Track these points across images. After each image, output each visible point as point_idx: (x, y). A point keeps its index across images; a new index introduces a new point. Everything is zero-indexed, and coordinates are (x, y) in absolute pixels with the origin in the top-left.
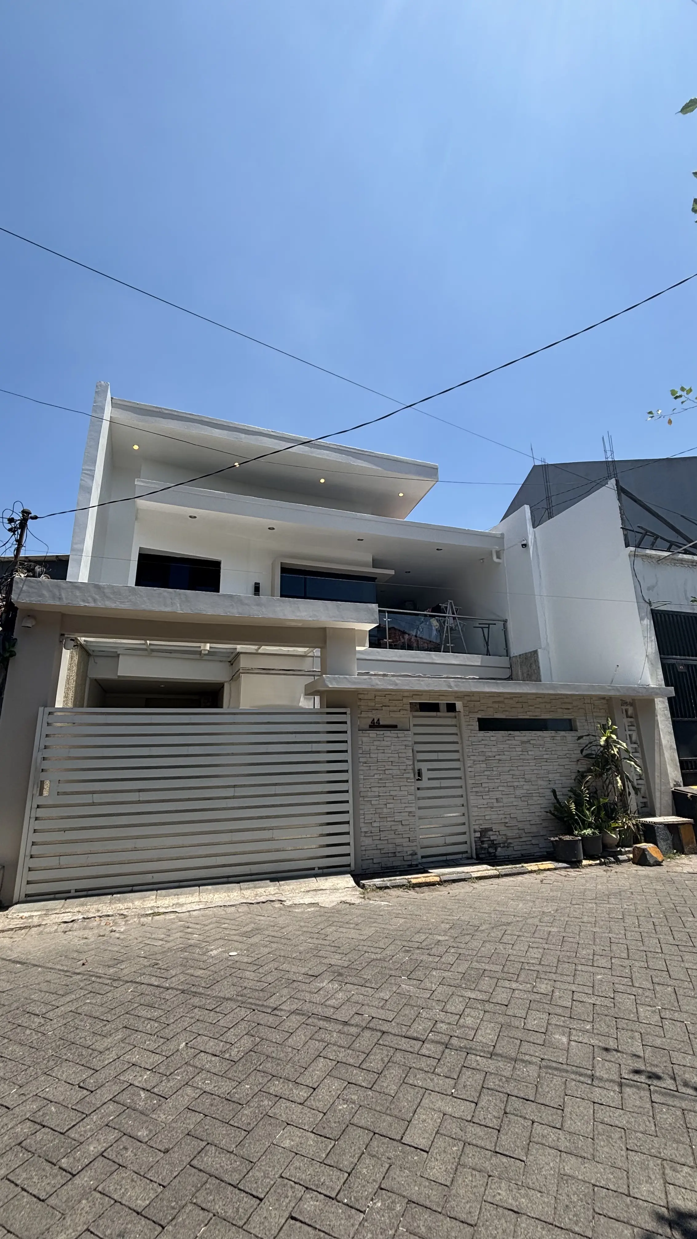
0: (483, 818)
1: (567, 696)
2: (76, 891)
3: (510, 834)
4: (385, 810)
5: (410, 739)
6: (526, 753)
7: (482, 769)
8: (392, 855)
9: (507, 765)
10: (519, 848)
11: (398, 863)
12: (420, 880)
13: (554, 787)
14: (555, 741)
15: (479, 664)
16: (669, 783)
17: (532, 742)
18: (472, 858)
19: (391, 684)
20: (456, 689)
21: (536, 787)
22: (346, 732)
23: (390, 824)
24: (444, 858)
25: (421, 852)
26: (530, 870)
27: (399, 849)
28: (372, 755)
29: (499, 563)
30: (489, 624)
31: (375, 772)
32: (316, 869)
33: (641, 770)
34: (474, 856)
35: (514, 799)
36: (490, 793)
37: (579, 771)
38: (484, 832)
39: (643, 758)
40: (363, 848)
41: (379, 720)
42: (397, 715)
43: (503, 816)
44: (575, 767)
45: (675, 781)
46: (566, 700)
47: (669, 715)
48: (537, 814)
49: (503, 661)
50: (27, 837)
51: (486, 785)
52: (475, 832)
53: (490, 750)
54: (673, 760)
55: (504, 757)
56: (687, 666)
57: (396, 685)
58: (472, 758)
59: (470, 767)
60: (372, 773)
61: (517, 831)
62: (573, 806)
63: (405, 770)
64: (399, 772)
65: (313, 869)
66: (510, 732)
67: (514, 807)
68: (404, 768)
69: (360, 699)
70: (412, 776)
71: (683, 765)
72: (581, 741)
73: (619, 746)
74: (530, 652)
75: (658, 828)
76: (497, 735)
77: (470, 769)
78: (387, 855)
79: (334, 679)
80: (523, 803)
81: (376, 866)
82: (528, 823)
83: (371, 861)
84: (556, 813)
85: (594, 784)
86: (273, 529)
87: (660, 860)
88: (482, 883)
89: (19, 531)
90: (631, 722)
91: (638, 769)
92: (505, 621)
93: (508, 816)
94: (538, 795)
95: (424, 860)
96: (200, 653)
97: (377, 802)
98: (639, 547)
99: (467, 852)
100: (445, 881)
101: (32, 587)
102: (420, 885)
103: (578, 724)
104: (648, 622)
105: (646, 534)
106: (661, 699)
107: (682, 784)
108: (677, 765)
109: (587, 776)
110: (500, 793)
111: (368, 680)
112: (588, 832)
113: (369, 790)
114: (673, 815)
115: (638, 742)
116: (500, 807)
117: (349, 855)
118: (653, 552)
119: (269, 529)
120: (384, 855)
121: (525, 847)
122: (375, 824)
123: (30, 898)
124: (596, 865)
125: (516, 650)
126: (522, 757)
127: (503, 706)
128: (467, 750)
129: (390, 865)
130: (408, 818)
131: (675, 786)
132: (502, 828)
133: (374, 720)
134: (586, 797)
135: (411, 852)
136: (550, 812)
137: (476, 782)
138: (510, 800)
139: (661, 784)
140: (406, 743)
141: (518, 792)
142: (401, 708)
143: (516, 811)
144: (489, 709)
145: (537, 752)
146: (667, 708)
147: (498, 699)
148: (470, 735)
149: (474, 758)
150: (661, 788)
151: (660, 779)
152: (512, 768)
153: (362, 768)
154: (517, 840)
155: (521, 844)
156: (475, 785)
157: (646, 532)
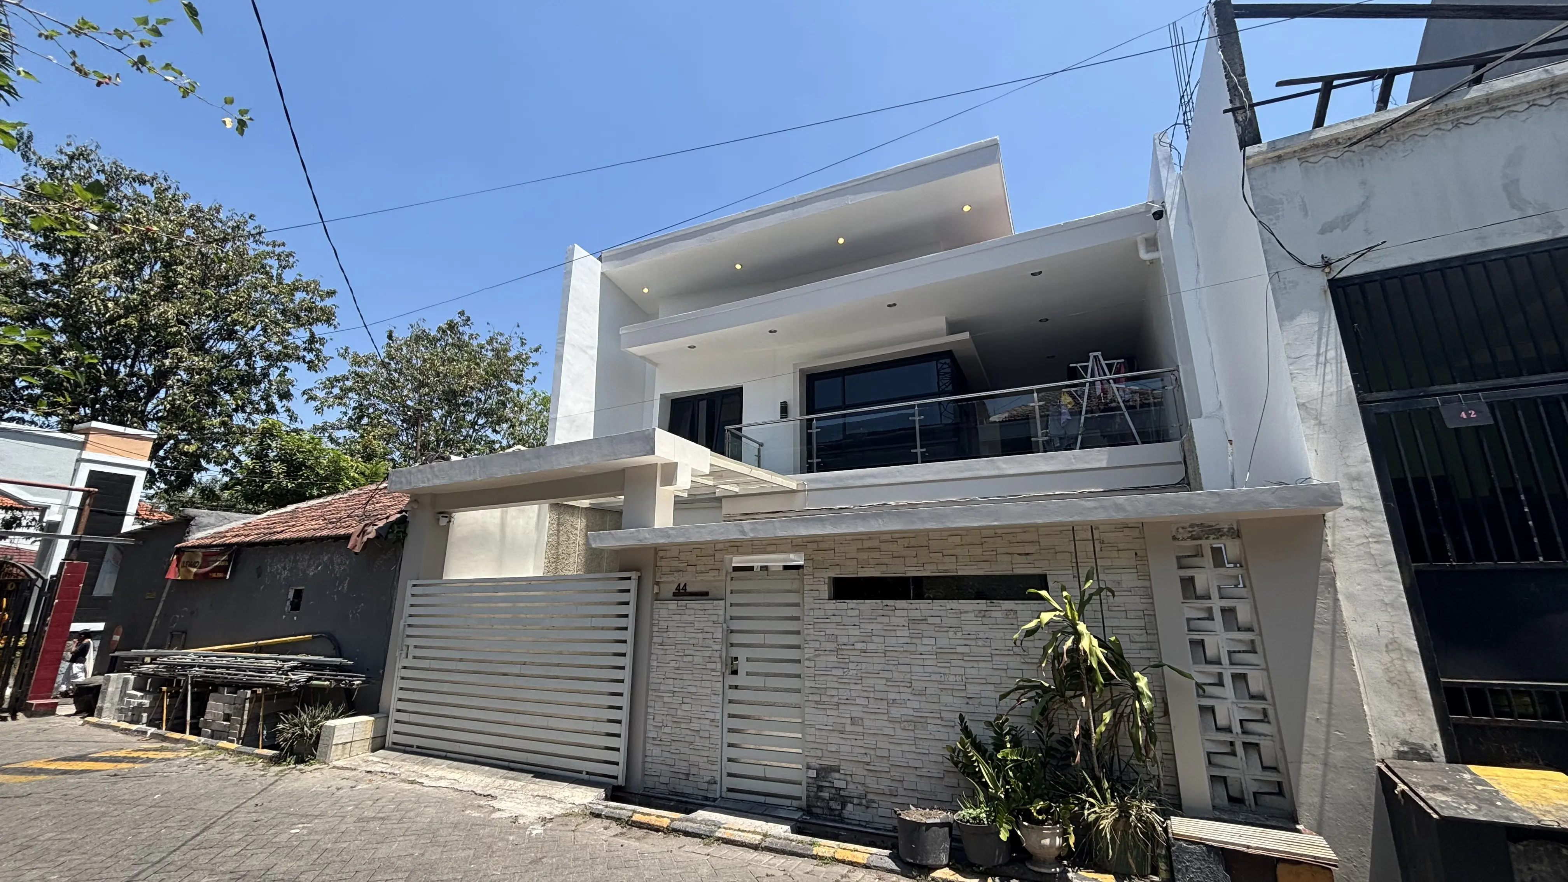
0: (825, 747)
3: (871, 783)
4: (679, 712)
5: (722, 612)
6: (919, 641)
7: (830, 665)
8: (683, 777)
9: (876, 660)
12: (644, 819)
14: (989, 621)
17: (931, 620)
22: (628, 603)
23: (684, 732)
24: (761, 799)
25: (726, 782)
26: (815, 853)
27: (693, 771)
28: (671, 634)
31: (673, 658)
32: (585, 773)
34: (805, 809)
35: (887, 724)
36: (841, 707)
38: (824, 772)
40: (649, 759)
41: (685, 585)
42: (709, 577)
43: (863, 751)
46: (1020, 537)
48: (932, 758)
49: (1169, 451)
51: (834, 692)
52: (811, 768)
53: (845, 632)
54: (1396, 681)
55: (871, 646)
56: (1505, 407)
58: (811, 645)
59: (807, 659)
60: (669, 658)
61: (889, 783)
63: (710, 657)
64: (701, 660)
65: (581, 772)
66: (886, 602)
67: (885, 738)
68: (708, 654)
69: (662, 557)
70: (719, 666)
76: (862, 607)
78: (676, 775)
80: (905, 733)
81: (662, 787)
83: (656, 779)
86: (775, 331)
92: (1175, 371)
93: (872, 752)
94: (939, 721)
95: (730, 797)
97: (670, 700)
99: (800, 798)
100: (675, 830)
107: (1440, 754)
110: (860, 709)
113: (663, 681)
116: (857, 733)
117: (617, 764)
119: (770, 332)
120: (673, 775)
122: (666, 730)
126: (906, 648)
127: (876, 555)
128: (806, 632)
129: (679, 789)
130: (708, 728)
131: (1402, 755)
132: (859, 770)
133: (679, 585)
135: (708, 778)
137: (817, 686)
138: (879, 723)
139: (1333, 742)
140: (715, 618)
141: (895, 712)
142: (712, 567)
143: (888, 746)
144: (848, 563)
145: (943, 642)
146: (1381, 536)
147: (867, 544)
148: (813, 606)
149: (817, 645)
150: (1327, 754)
151: (1325, 729)
152: (887, 667)
153: (656, 651)
154: (885, 798)
155: (893, 806)
156: (813, 691)
157: (1328, 83)
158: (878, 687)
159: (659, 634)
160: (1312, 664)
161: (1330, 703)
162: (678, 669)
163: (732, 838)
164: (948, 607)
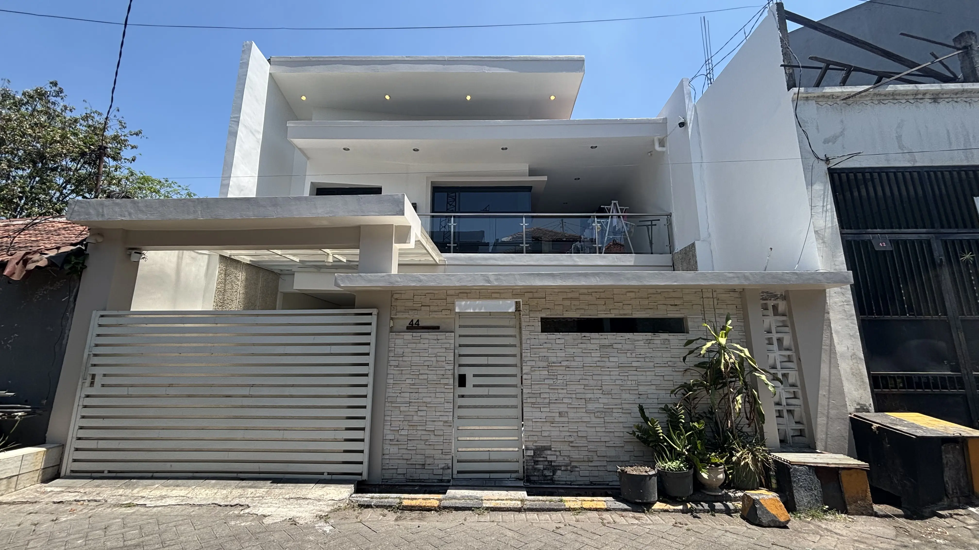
0: (539, 434)
2: (109, 472)
3: (575, 455)
4: (415, 418)
5: (452, 341)
6: (607, 360)
7: (542, 377)
8: (420, 467)
9: (577, 373)
11: (426, 477)
12: (414, 503)
13: (645, 402)
14: (652, 346)
16: (845, 406)
17: (615, 346)
22: (369, 334)
23: (420, 433)
24: (487, 476)
25: (458, 467)
26: (567, 506)
27: (429, 461)
28: (405, 359)
29: (662, 152)
30: (653, 221)
31: (408, 376)
32: (326, 474)
34: (525, 478)
35: (585, 415)
36: (551, 405)
37: (685, 384)
38: (539, 451)
41: (418, 321)
42: (440, 315)
43: (568, 434)
44: (680, 379)
45: (858, 404)
46: (672, 294)
47: (854, 312)
48: (616, 434)
49: (666, 259)
50: (76, 422)
51: (546, 396)
52: (528, 449)
53: (554, 355)
54: (855, 374)
55: (573, 364)
56: (895, 243)
58: (529, 363)
59: (528, 374)
60: (404, 377)
61: (586, 453)
63: (443, 375)
64: (435, 377)
66: (584, 334)
67: (584, 424)
68: (443, 372)
69: (396, 299)
70: (451, 381)
74: (689, 246)
75: (796, 470)
76: (567, 337)
78: (414, 466)
80: (598, 420)
82: (603, 444)
84: (641, 435)
86: (418, 150)
87: (781, 519)
90: (783, 321)
92: (670, 215)
93: (575, 434)
94: (620, 411)
95: (461, 476)
97: (407, 409)
98: (814, 86)
99: (514, 472)
103: (690, 324)
104: (823, 187)
105: (827, 68)
106: (838, 288)
107: (872, 408)
108: (862, 382)
110: (566, 406)
113: (399, 395)
115: (793, 349)
116: (563, 422)
117: (361, 463)
118: (841, 89)
119: (414, 150)
120: (410, 466)
121: (596, 473)
122: (403, 432)
124: (675, 511)
125: (679, 246)
126: (598, 364)
127: (577, 303)
128: (526, 354)
129: (416, 477)
130: (442, 428)
131: (857, 410)
132: (565, 447)
133: (412, 321)
134: (681, 418)
135: (443, 466)
136: (634, 433)
137: (533, 392)
138: (579, 415)
139: (830, 406)
140: (448, 346)
141: (591, 406)
142: (444, 307)
143: (586, 429)
144: (556, 307)
145: (623, 359)
146: (849, 301)
147: (570, 295)
148: (529, 337)
149: (533, 363)
150: (828, 413)
151: (827, 400)
152: (584, 377)
153: (392, 372)
154: (585, 464)
155: (590, 469)
156: (531, 395)
157: (828, 65)
158: (578, 391)
159: (396, 359)
160: (822, 366)
161: (829, 386)
162: (414, 384)
163: (498, 506)
164: (627, 338)
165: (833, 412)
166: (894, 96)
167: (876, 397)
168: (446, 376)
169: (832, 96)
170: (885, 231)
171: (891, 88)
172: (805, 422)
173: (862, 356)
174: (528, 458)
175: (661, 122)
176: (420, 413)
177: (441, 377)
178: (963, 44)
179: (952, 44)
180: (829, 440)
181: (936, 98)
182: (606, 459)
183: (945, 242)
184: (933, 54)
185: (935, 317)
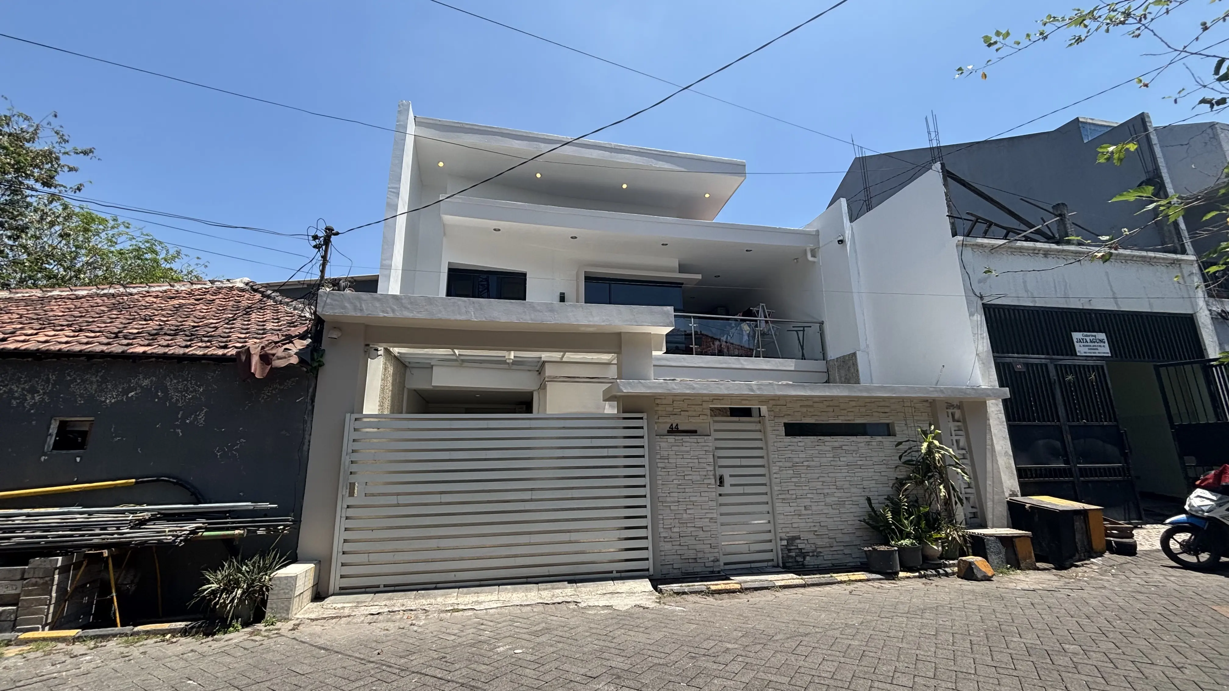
0: (790, 526)
1: (884, 399)
2: (385, 586)
3: (819, 542)
4: (685, 516)
5: (710, 444)
6: (838, 459)
7: (789, 476)
8: (693, 561)
9: (816, 471)
10: (830, 557)
11: (699, 570)
12: (719, 587)
13: (870, 495)
14: (870, 447)
15: (793, 369)
16: (1003, 492)
17: (844, 447)
18: (778, 566)
19: (689, 389)
20: (758, 392)
21: (849, 495)
22: (642, 437)
23: (690, 529)
24: (748, 565)
25: (724, 559)
26: (839, 580)
27: (700, 555)
28: (671, 461)
29: (814, 262)
30: (804, 327)
32: (614, 572)
33: (970, 478)
34: (781, 565)
35: (825, 507)
36: (798, 500)
37: (897, 478)
38: (791, 540)
39: (973, 465)
40: (663, 553)
41: (677, 425)
42: (696, 420)
43: (813, 524)
44: (893, 475)
45: (1011, 491)
46: (882, 404)
47: (1004, 419)
48: (849, 523)
49: (820, 365)
50: (339, 535)
51: (793, 492)
52: (781, 539)
53: (797, 456)
54: (1008, 468)
55: (813, 463)
56: (1027, 365)
57: (694, 388)
58: (778, 464)
59: (775, 473)
60: (672, 478)
61: (828, 540)
62: (889, 515)
63: (706, 476)
64: (698, 478)
65: (612, 572)
66: (819, 437)
67: (824, 516)
68: (705, 473)
69: (658, 404)
70: (713, 481)
71: (1021, 473)
72: (900, 447)
73: (943, 452)
74: (849, 355)
75: (988, 540)
76: (806, 440)
77: (775, 476)
78: (687, 561)
79: (629, 384)
80: (835, 511)
81: (675, 571)
82: (840, 531)
83: (670, 566)
84: (871, 522)
85: (915, 492)
86: (576, 238)
87: (990, 575)
88: (787, 592)
89: (324, 247)
90: (958, 426)
91: (966, 477)
92: (822, 323)
93: (818, 524)
94: (851, 503)
95: (727, 567)
96: (504, 362)
97: (676, 508)
98: (968, 236)
99: (773, 560)
100: (747, 589)
101: (335, 300)
102: (719, 592)
103: (897, 428)
104: (980, 318)
105: (977, 221)
106: (993, 401)
107: (1019, 494)
108: (1012, 473)
109: (906, 484)
110: (809, 500)
111: (664, 385)
112: (906, 542)
113: (668, 495)
114: (1008, 527)
115: (967, 448)
116: (808, 515)
117: (647, 559)
118: (986, 241)
119: (572, 238)
120: (684, 561)
121: (836, 557)
122: (675, 530)
123: (344, 591)
124: (915, 577)
125: (833, 353)
126: (833, 463)
127: (812, 410)
128: (773, 456)
129: (690, 570)
130: (709, 524)
131: (1010, 495)
132: (811, 536)
133: (672, 425)
134: (904, 505)
135: (712, 558)
136: (864, 521)
137: (781, 489)
138: (820, 508)
139: (994, 493)
140: (707, 448)
141: (829, 500)
142: (701, 413)
143: (826, 519)
144: (796, 414)
145: (850, 459)
146: (1001, 411)
147: (806, 403)
148: (776, 440)
149: (781, 464)
150: (993, 498)
151: (992, 488)
152: (822, 475)
153: (660, 473)
154: (827, 549)
155: (831, 553)
156: (781, 492)
157: (977, 219)
158: (818, 487)
159: (662, 461)
160: (987, 462)
161: (993, 477)
163: (787, 584)
164: (852, 440)
165: (996, 497)
166: (1021, 249)
167: (1021, 485)
168: (708, 477)
169: (982, 246)
170: (1021, 355)
171: (1019, 244)
172: (977, 506)
173: (1011, 453)
174: (783, 547)
175: (814, 233)
176: (688, 511)
177: (703, 477)
178: (1059, 212)
179: (1051, 210)
180: (995, 519)
181: (1046, 254)
182: (842, 544)
183: (1056, 366)
184: (1042, 219)
185: (1053, 423)
